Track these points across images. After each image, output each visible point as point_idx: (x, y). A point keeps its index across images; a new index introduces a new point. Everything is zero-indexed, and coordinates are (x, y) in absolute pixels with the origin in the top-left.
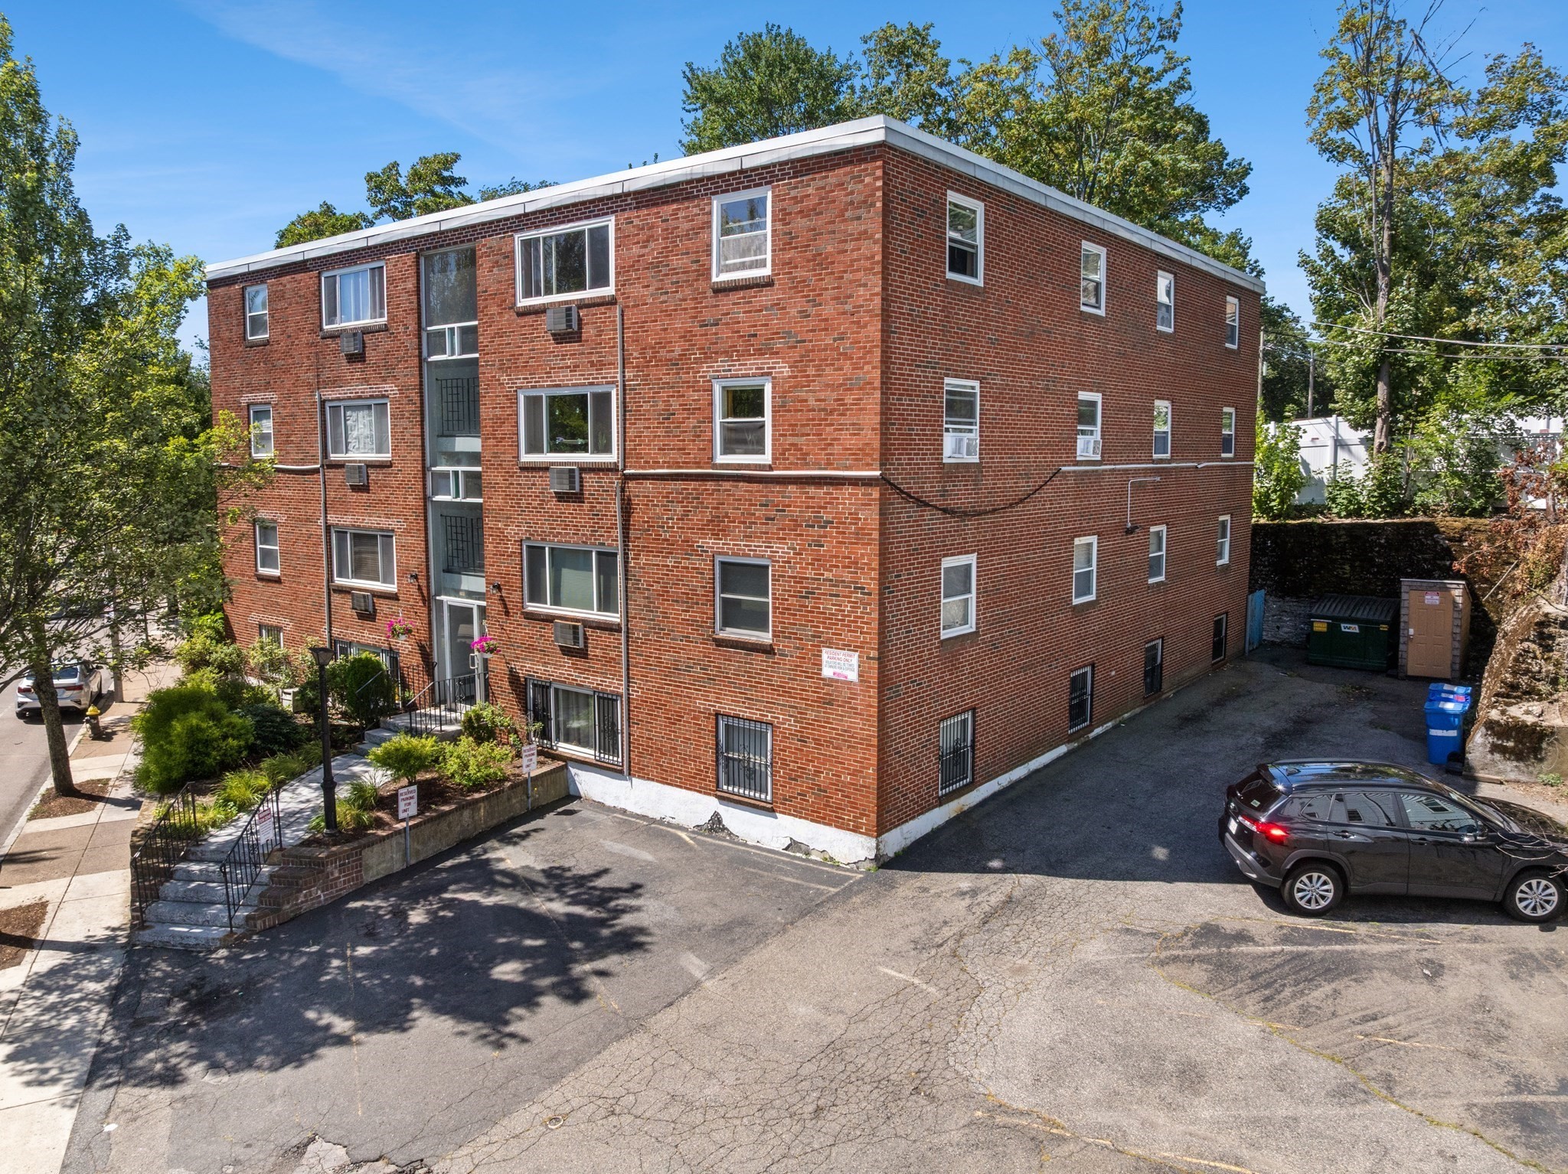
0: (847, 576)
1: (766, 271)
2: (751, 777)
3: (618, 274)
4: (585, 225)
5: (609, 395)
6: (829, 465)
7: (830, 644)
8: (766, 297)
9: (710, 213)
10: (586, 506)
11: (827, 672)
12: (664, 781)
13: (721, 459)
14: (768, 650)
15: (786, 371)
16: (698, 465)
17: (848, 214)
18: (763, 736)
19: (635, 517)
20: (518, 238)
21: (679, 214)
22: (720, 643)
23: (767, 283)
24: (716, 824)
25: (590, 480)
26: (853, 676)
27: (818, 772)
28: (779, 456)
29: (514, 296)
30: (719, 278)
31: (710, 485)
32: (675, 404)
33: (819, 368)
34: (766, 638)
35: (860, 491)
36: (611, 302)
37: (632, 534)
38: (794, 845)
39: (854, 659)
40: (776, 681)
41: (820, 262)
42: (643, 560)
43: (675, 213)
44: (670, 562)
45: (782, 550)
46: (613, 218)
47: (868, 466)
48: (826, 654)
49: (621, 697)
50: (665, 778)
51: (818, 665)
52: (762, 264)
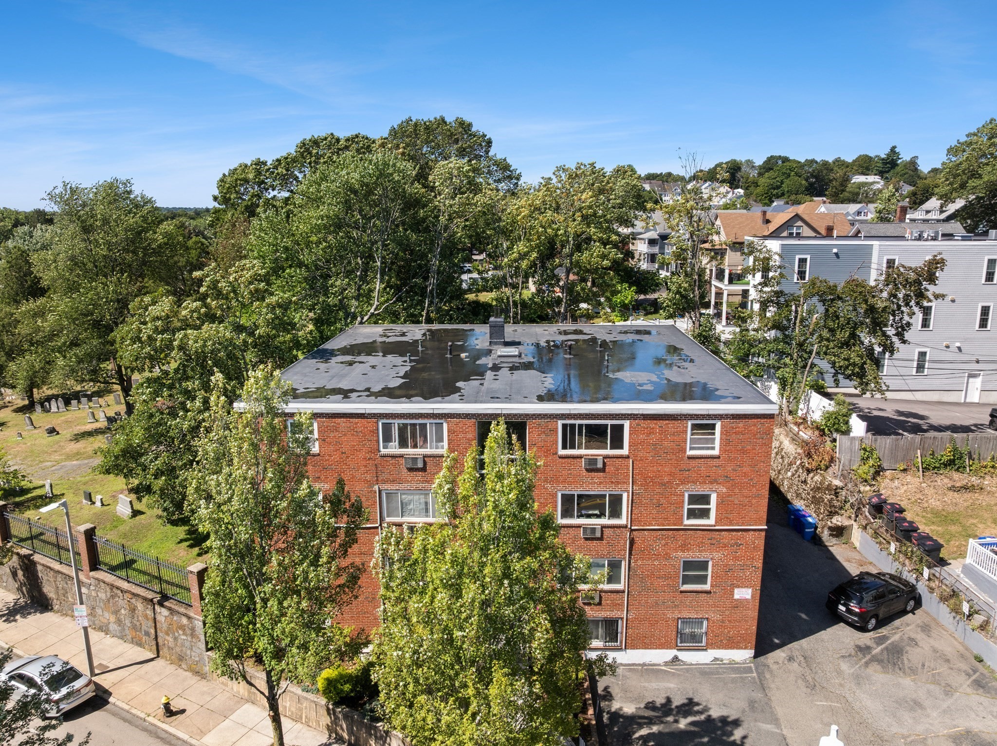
0: (749, 563)
1: (716, 452)
2: (694, 638)
3: (630, 446)
4: (609, 422)
5: (621, 495)
6: (743, 524)
7: (738, 587)
8: (716, 462)
9: (687, 427)
10: (604, 542)
11: (736, 597)
12: (646, 648)
13: (687, 522)
14: (708, 592)
15: (724, 490)
16: (675, 525)
17: (758, 436)
18: (702, 622)
19: (635, 546)
20: (560, 423)
21: (671, 425)
22: (682, 592)
23: (719, 457)
24: (676, 658)
25: (607, 532)
26: (749, 597)
27: (729, 632)
28: (718, 521)
29: (557, 448)
30: (690, 453)
31: (682, 533)
32: (662, 501)
33: (740, 490)
34: (707, 587)
35: (757, 533)
36: (628, 457)
37: (633, 552)
38: (716, 659)
39: (750, 591)
40: (711, 602)
41: (743, 451)
42: (640, 563)
43: (667, 424)
44: (656, 563)
45: (717, 555)
46: (628, 422)
47: (761, 525)
48: (736, 591)
49: (622, 619)
50: (646, 647)
51: (733, 595)
52: (713, 448)
